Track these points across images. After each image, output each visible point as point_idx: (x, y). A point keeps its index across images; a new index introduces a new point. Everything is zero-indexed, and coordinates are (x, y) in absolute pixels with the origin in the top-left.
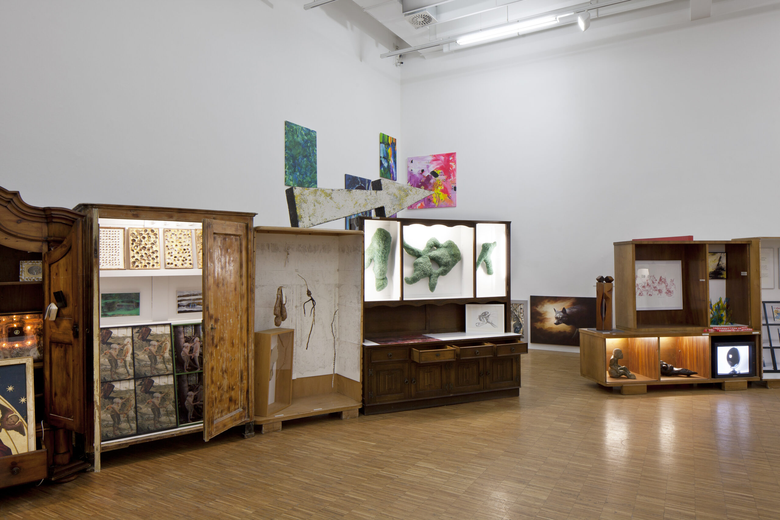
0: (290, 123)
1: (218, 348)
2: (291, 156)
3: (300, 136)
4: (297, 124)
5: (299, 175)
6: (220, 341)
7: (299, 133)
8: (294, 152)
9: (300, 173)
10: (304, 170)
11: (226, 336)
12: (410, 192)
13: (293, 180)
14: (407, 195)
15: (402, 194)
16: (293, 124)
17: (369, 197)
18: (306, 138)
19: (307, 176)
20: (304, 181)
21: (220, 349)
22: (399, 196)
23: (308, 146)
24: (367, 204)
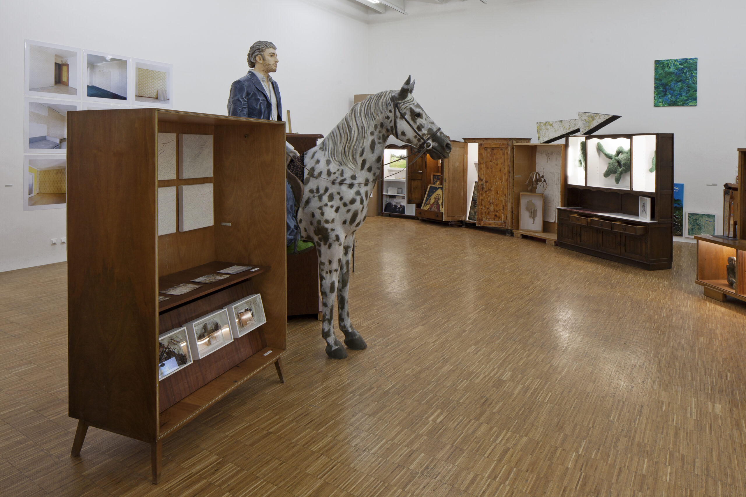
0: (660, 60)
1: (487, 193)
2: (660, 85)
3: (673, 67)
4: (669, 59)
5: (671, 97)
6: (488, 190)
7: (671, 65)
8: (664, 81)
9: (672, 95)
10: (678, 92)
11: (493, 189)
12: (595, 118)
13: (662, 102)
14: (593, 120)
15: (591, 119)
16: (664, 60)
17: (571, 124)
18: (680, 66)
19: (681, 96)
20: (678, 100)
21: (488, 193)
22: (588, 121)
23: (684, 72)
24: (570, 128)
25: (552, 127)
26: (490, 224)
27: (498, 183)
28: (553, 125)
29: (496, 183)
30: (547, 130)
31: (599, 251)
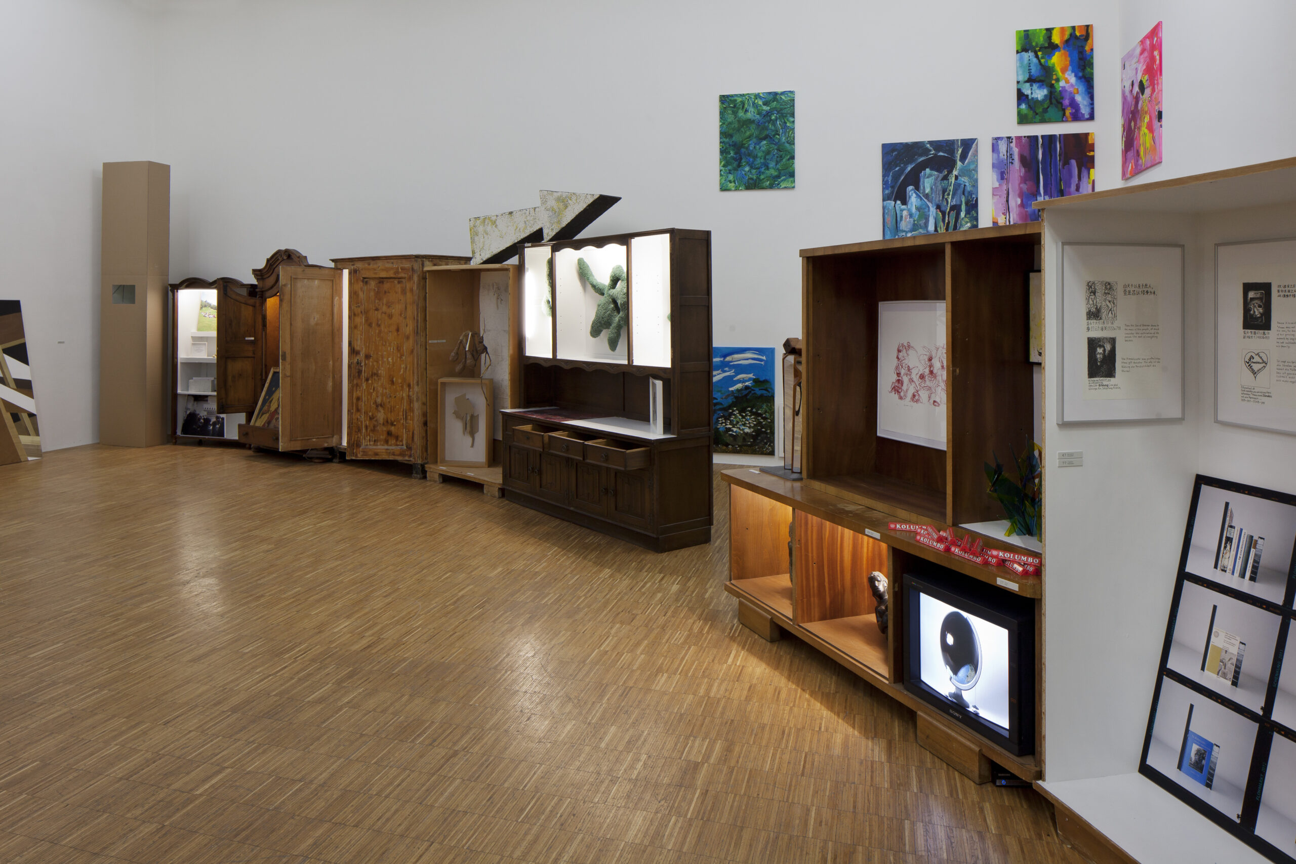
0: (729, 95)
1: (370, 382)
2: (730, 145)
3: (752, 109)
4: (745, 93)
5: (750, 171)
6: (372, 375)
7: (749, 105)
8: (737, 138)
9: (752, 167)
10: (762, 161)
11: (382, 372)
12: (570, 201)
13: (734, 181)
14: (566, 207)
15: (561, 205)
16: (736, 95)
17: (528, 218)
18: (766, 108)
19: (768, 168)
20: (762, 177)
21: (372, 383)
22: (557, 210)
23: (771, 120)
24: (526, 228)
25: (496, 226)
26: (376, 454)
27: (393, 359)
28: (497, 223)
29: (390, 359)
30: (487, 234)
31: (572, 508)
